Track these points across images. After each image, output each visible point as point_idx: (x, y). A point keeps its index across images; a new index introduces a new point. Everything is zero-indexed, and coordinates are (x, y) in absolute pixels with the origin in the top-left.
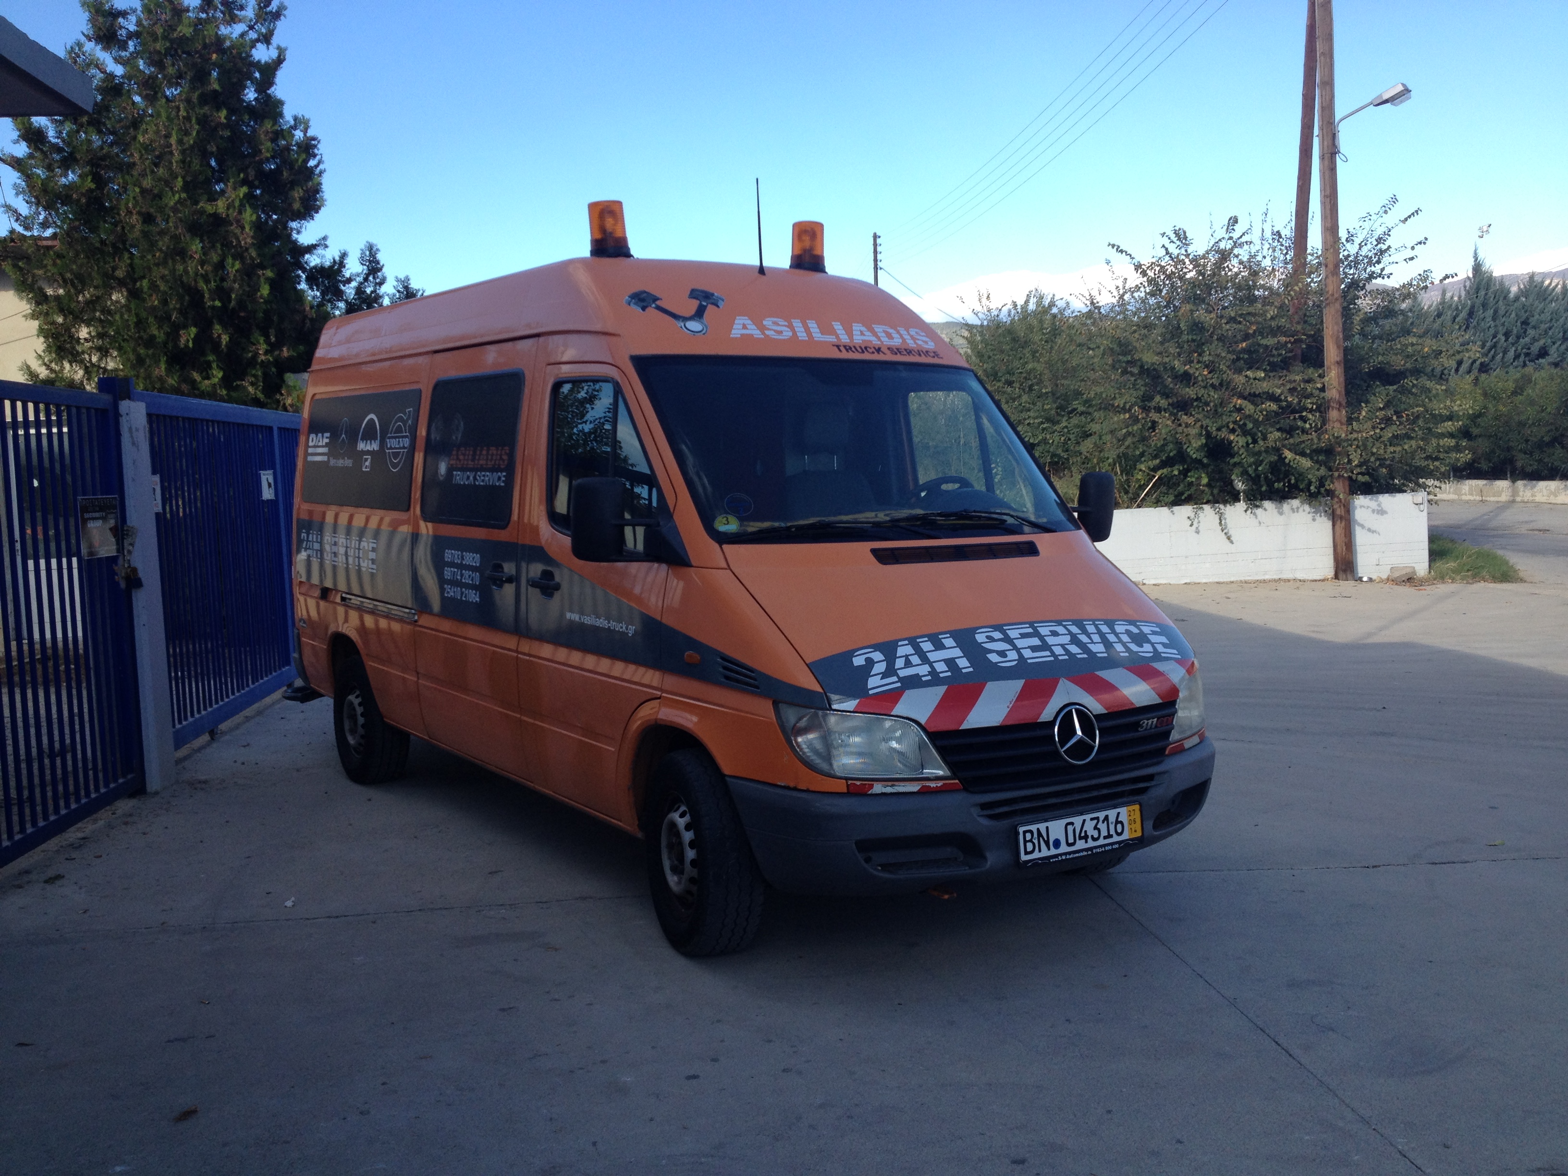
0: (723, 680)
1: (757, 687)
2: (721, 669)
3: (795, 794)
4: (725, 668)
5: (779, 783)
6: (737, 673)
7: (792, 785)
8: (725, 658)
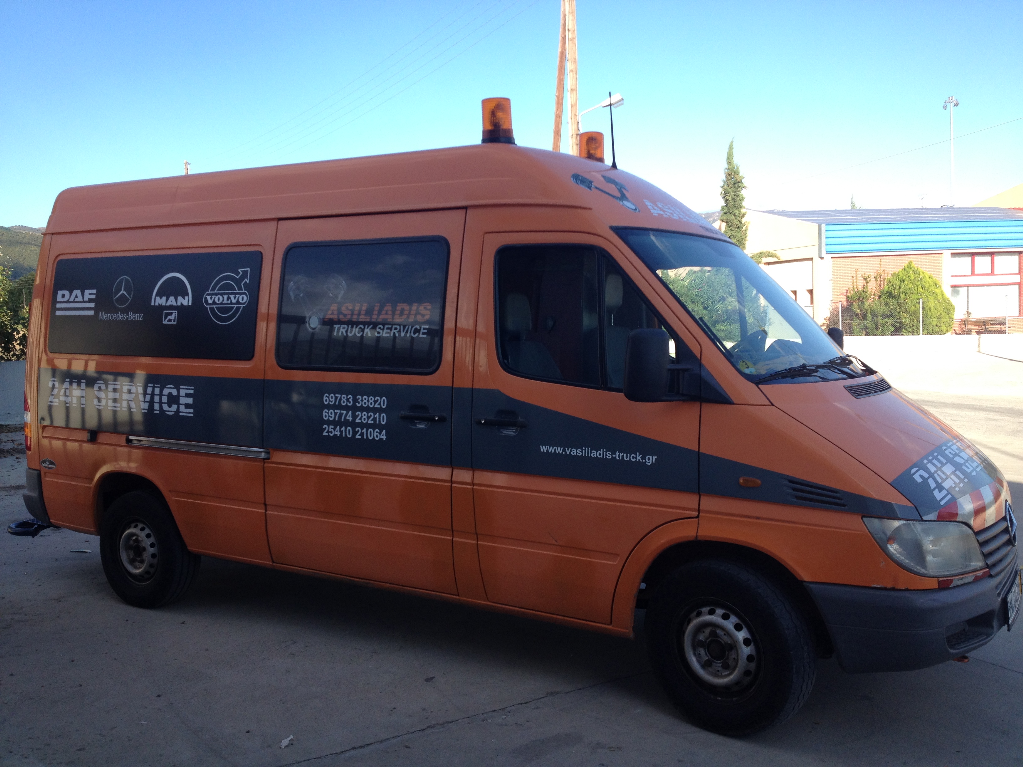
0: (794, 500)
1: (844, 506)
2: (791, 491)
3: (892, 593)
4: (795, 489)
5: (872, 586)
6: (812, 493)
7: (889, 586)
8: (792, 481)
